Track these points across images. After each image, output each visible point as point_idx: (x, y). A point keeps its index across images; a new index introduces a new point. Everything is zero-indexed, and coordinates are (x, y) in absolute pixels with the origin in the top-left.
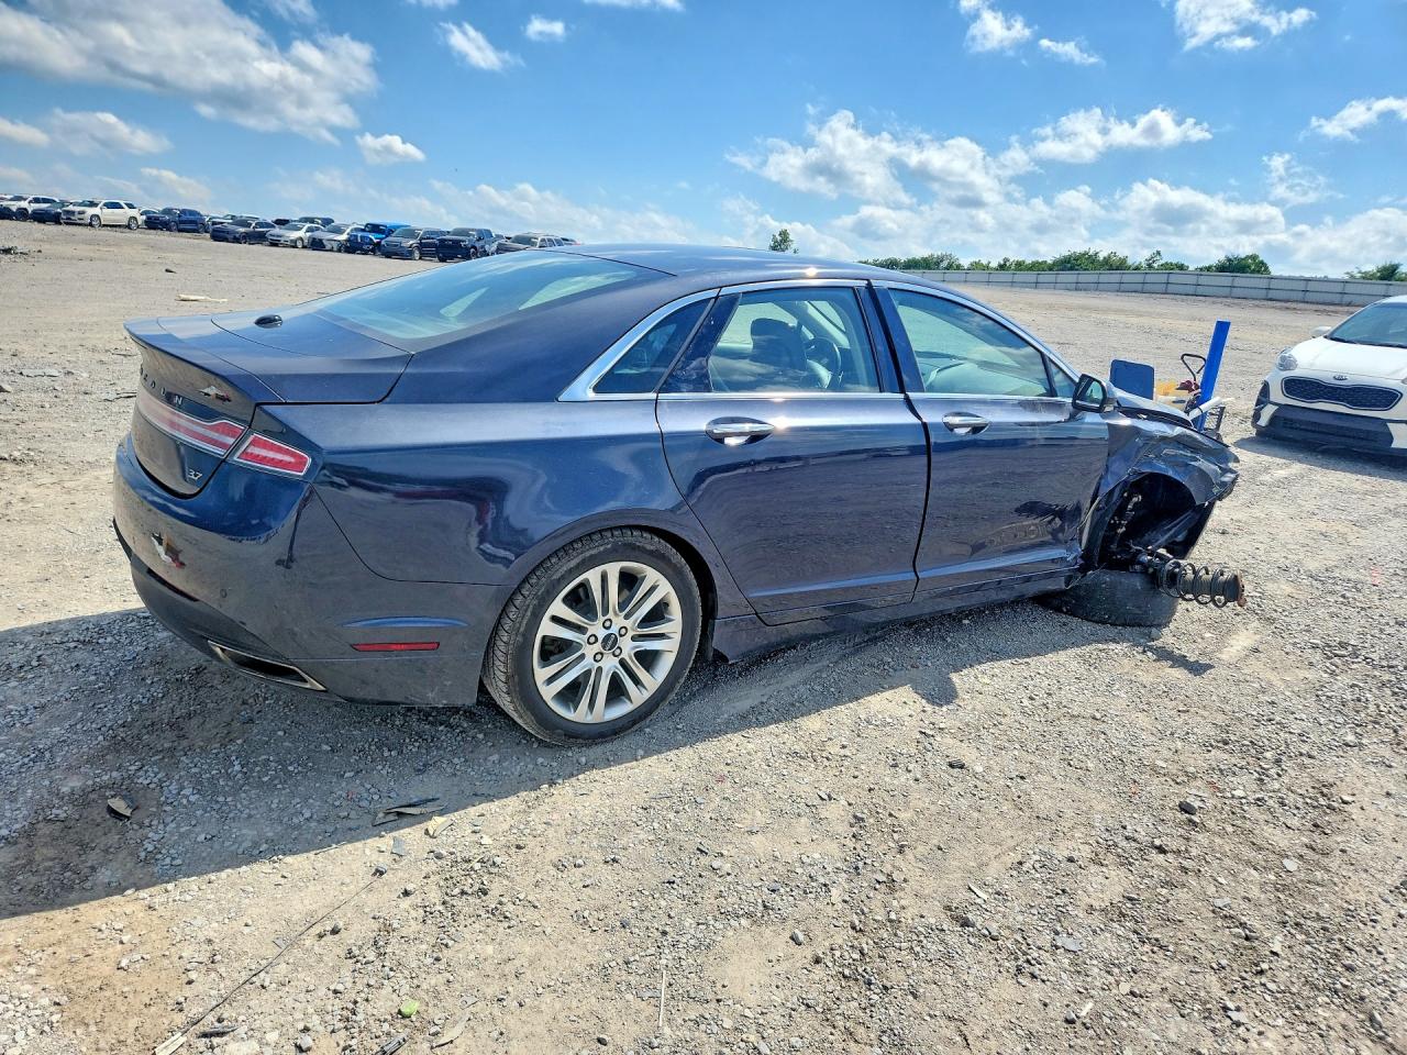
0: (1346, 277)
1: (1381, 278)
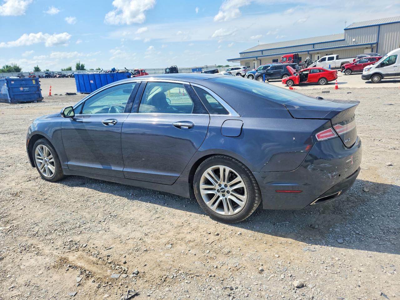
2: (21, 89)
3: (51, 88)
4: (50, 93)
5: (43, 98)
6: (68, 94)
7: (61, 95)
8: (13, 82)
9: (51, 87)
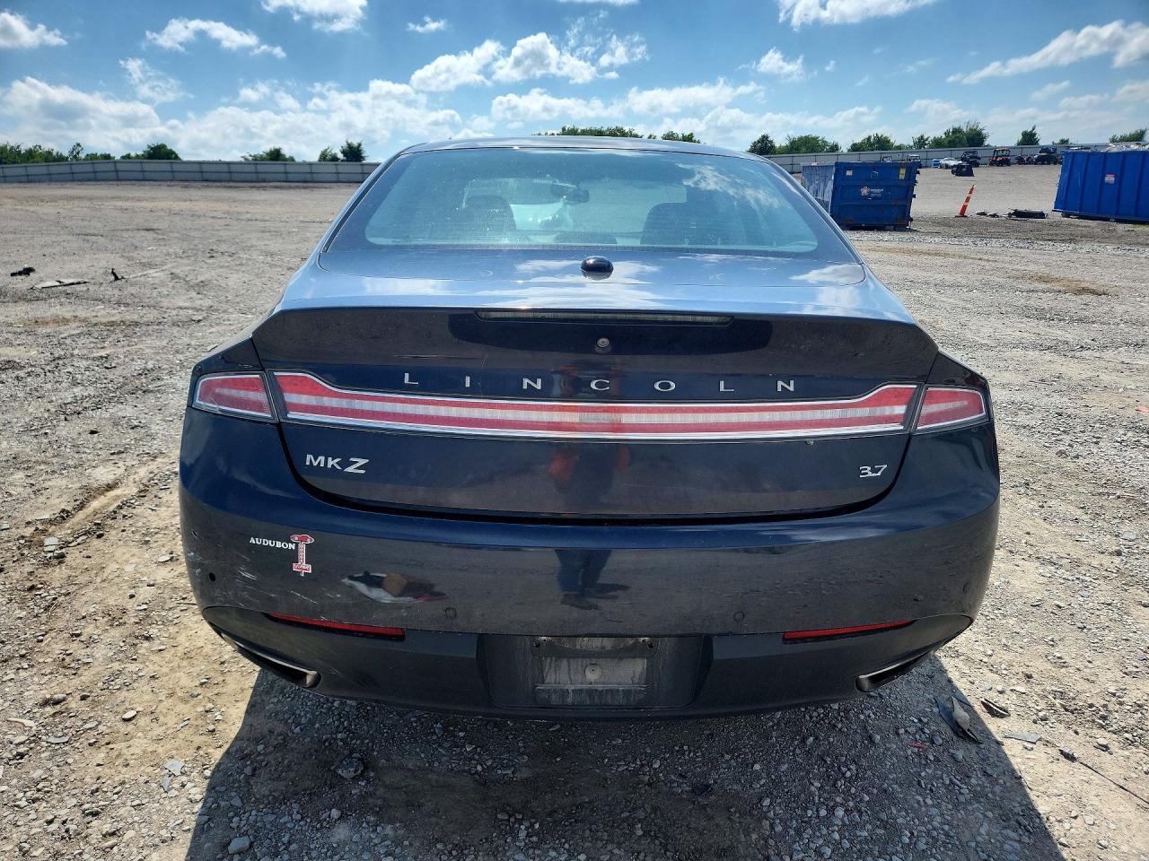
0: (243, 160)
1: (272, 160)
2: (865, 191)
3: (971, 193)
4: (964, 208)
5: (911, 220)
6: (1018, 214)
7: (994, 216)
8: (849, 173)
9: (972, 189)
